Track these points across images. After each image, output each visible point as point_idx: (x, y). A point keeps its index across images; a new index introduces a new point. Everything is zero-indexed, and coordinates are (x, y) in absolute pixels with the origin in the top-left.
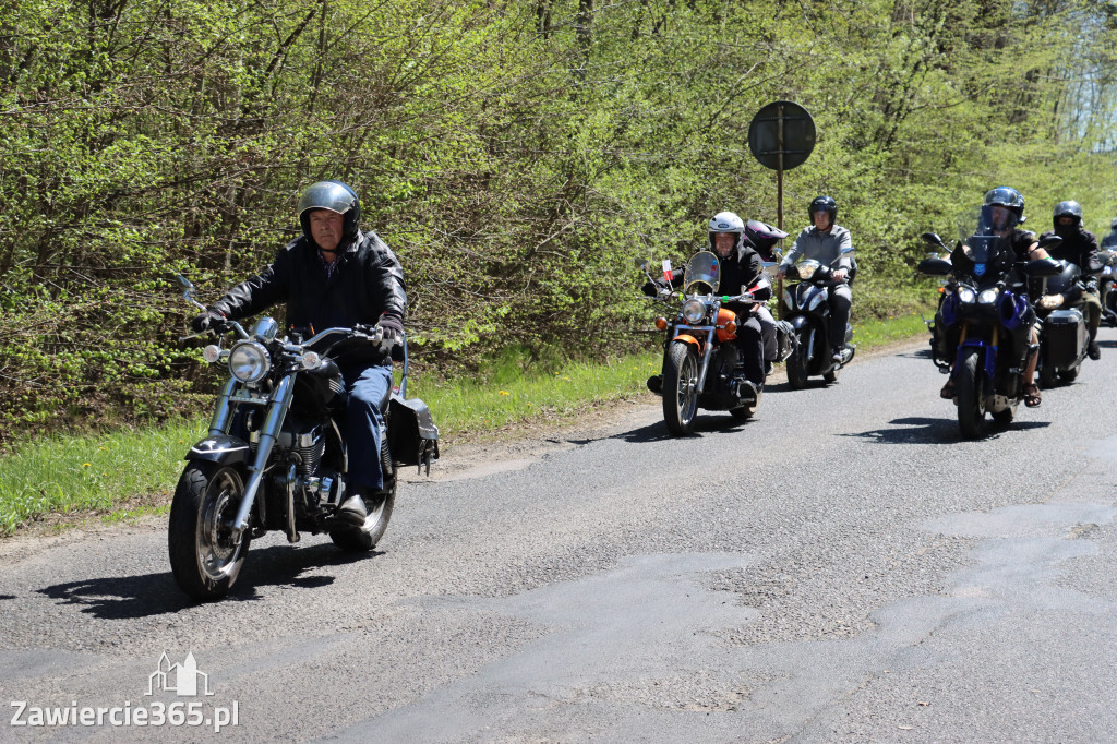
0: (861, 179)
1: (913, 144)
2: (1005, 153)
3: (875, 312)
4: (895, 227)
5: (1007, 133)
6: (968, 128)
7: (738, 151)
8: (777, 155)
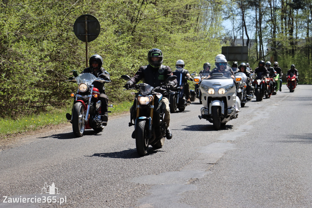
0: (122, 46)
1: (142, 33)
2: (178, 36)
3: (128, 99)
4: (135, 65)
5: (179, 29)
6: (163, 27)
7: (72, 34)
8: (85, 36)
